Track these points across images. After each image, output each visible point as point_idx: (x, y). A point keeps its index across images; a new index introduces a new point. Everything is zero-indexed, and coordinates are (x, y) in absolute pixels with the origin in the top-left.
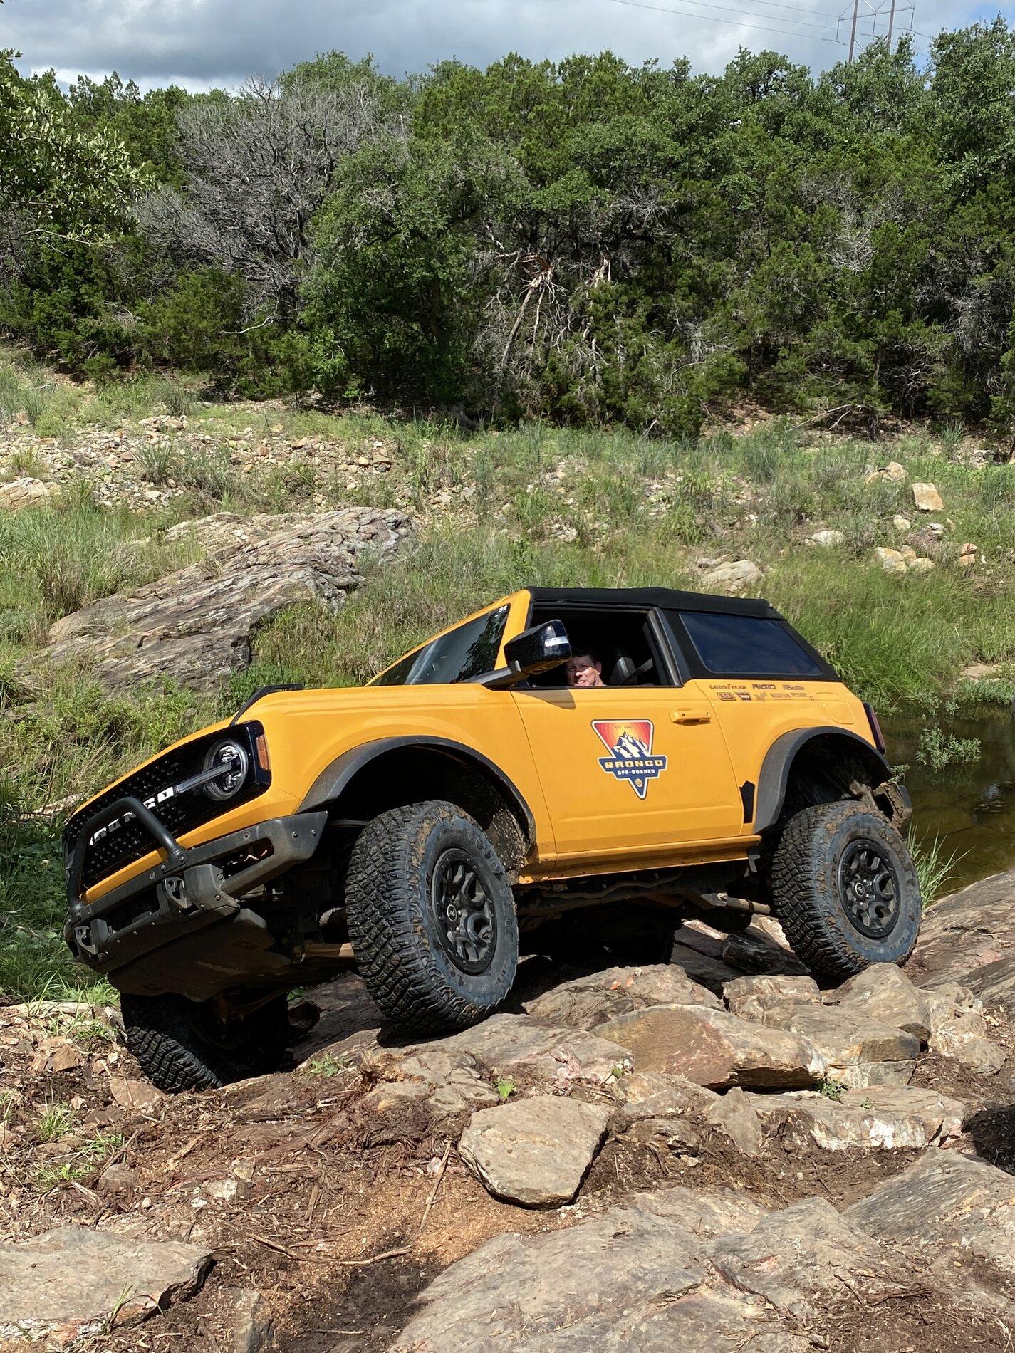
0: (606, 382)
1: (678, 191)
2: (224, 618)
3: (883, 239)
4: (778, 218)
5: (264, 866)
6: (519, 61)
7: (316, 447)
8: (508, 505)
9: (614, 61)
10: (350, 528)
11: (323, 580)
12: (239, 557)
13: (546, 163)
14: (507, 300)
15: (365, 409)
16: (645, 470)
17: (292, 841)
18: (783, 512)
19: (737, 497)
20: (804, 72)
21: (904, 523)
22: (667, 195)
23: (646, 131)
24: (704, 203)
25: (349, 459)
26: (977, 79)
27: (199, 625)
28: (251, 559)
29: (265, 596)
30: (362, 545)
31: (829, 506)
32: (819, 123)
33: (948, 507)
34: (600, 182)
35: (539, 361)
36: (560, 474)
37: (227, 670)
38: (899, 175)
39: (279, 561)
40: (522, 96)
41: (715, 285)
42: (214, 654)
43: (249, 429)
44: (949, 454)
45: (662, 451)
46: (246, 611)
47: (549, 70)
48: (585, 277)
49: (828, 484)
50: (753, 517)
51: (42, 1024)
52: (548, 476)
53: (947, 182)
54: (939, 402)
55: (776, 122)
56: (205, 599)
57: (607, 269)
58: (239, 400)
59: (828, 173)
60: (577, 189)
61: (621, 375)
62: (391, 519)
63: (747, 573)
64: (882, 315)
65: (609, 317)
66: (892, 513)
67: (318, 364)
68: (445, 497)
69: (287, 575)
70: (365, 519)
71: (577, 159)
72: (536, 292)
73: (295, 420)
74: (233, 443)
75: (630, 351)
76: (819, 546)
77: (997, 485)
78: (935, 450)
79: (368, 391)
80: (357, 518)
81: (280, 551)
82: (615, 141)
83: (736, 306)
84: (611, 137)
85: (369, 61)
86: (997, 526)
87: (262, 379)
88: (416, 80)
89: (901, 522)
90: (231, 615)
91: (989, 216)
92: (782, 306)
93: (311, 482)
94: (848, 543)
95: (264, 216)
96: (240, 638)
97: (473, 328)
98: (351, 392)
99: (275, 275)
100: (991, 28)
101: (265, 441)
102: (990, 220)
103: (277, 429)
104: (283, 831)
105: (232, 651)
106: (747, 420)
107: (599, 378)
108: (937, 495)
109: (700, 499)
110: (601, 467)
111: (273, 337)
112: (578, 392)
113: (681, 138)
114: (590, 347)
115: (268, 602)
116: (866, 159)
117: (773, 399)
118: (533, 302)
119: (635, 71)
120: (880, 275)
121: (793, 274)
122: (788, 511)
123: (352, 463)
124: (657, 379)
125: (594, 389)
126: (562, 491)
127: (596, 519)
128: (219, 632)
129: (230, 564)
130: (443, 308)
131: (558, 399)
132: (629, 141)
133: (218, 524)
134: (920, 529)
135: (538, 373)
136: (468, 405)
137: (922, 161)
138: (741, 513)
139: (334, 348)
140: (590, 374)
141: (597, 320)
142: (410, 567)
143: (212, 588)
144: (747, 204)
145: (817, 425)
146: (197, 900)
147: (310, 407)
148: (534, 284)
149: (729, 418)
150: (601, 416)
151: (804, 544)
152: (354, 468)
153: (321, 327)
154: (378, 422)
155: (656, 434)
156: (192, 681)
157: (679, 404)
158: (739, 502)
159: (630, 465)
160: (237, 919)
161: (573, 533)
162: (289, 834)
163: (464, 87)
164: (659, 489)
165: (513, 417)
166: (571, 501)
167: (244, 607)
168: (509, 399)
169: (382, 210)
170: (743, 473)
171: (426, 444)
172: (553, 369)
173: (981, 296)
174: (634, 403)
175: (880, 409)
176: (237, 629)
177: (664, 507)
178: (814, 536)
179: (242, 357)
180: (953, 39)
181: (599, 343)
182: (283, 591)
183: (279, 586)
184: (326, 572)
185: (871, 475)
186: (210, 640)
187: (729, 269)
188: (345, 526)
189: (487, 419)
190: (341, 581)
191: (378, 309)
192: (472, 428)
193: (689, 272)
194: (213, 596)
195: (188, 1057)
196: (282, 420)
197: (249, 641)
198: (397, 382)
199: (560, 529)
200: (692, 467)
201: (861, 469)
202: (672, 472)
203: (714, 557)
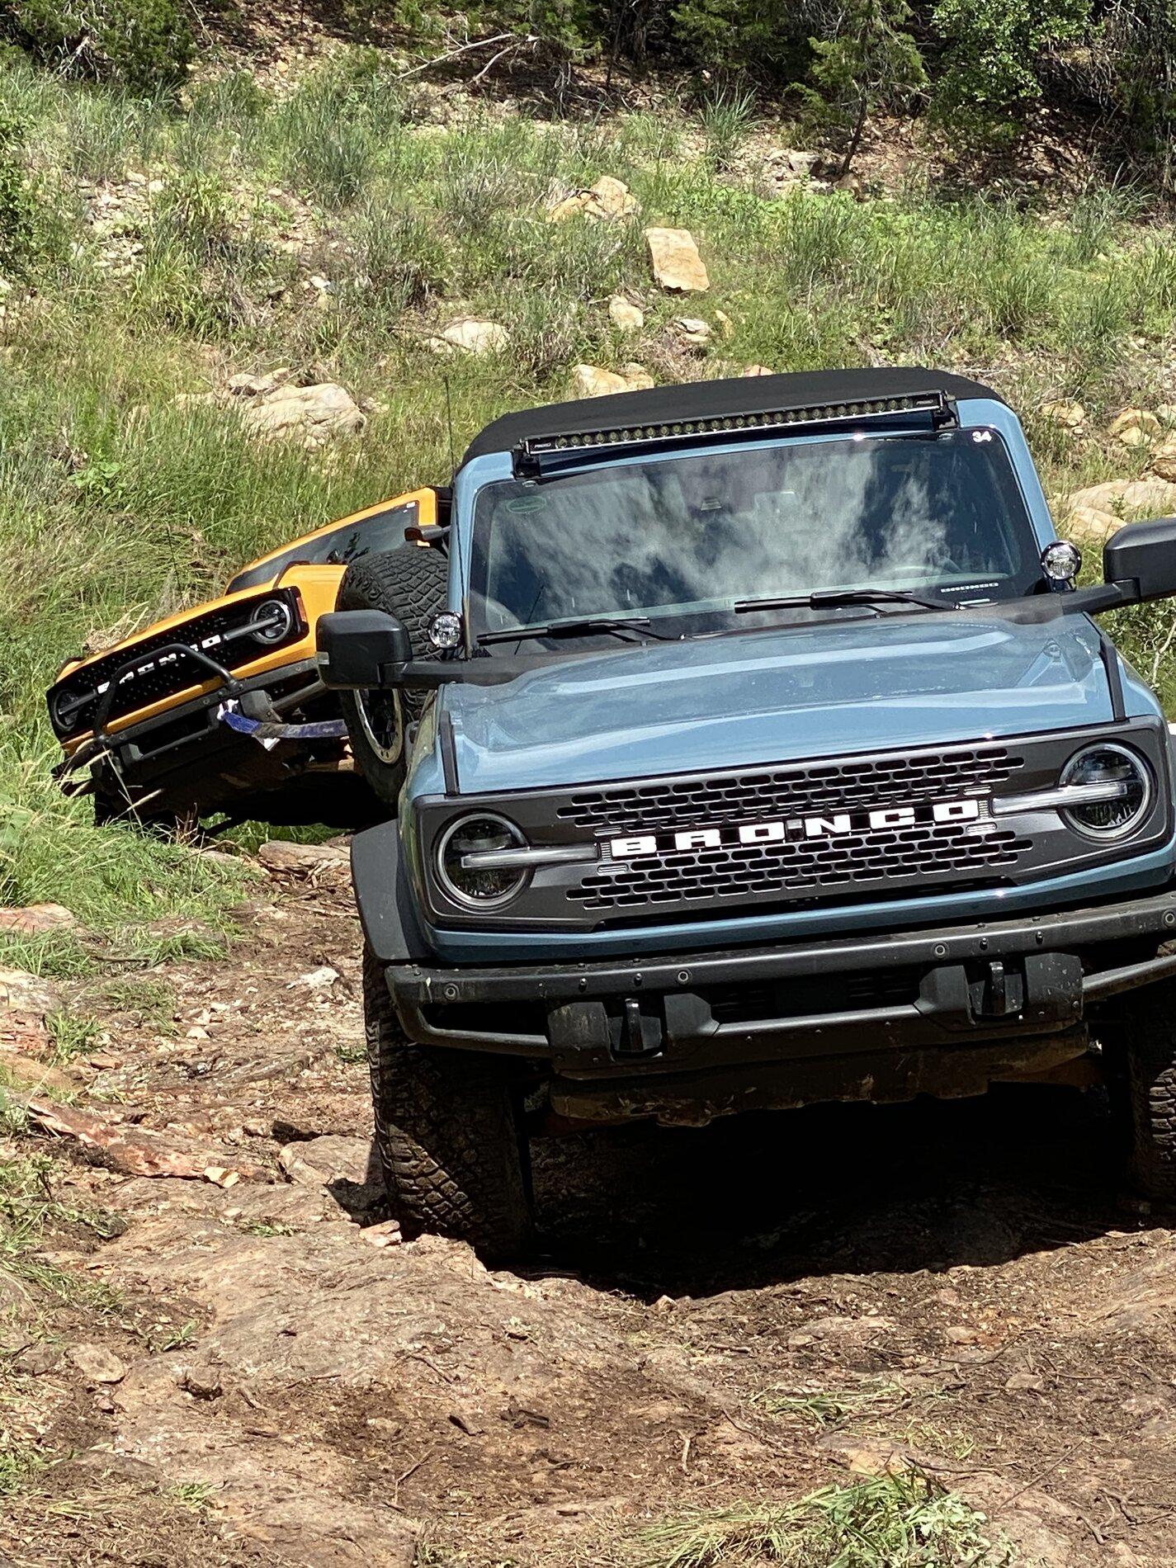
18: (386, 278)
19: (284, 237)
21: (629, 315)
31: (476, 267)
33: (721, 285)
44: (719, 162)
49: (475, 219)
50: (319, 282)
63: (337, 412)
66: (606, 293)
76: (461, 357)
77: (816, 244)
78: (692, 145)
86: (814, 332)
89: (625, 312)
94: (516, 352)
106: (287, 51)
108: (696, 257)
122: (394, 276)
134: (662, 330)
138: (293, 273)
145: (440, 73)
149: (246, 43)
151: (428, 350)
155: (89, 73)
158: (289, 247)
164: (114, 209)
170: (293, 181)
175: (578, 45)
177: (129, 248)
178: (448, 334)
185: (561, 205)
200: (184, 161)
201: (543, 189)
202: (141, 168)
203: (258, 372)
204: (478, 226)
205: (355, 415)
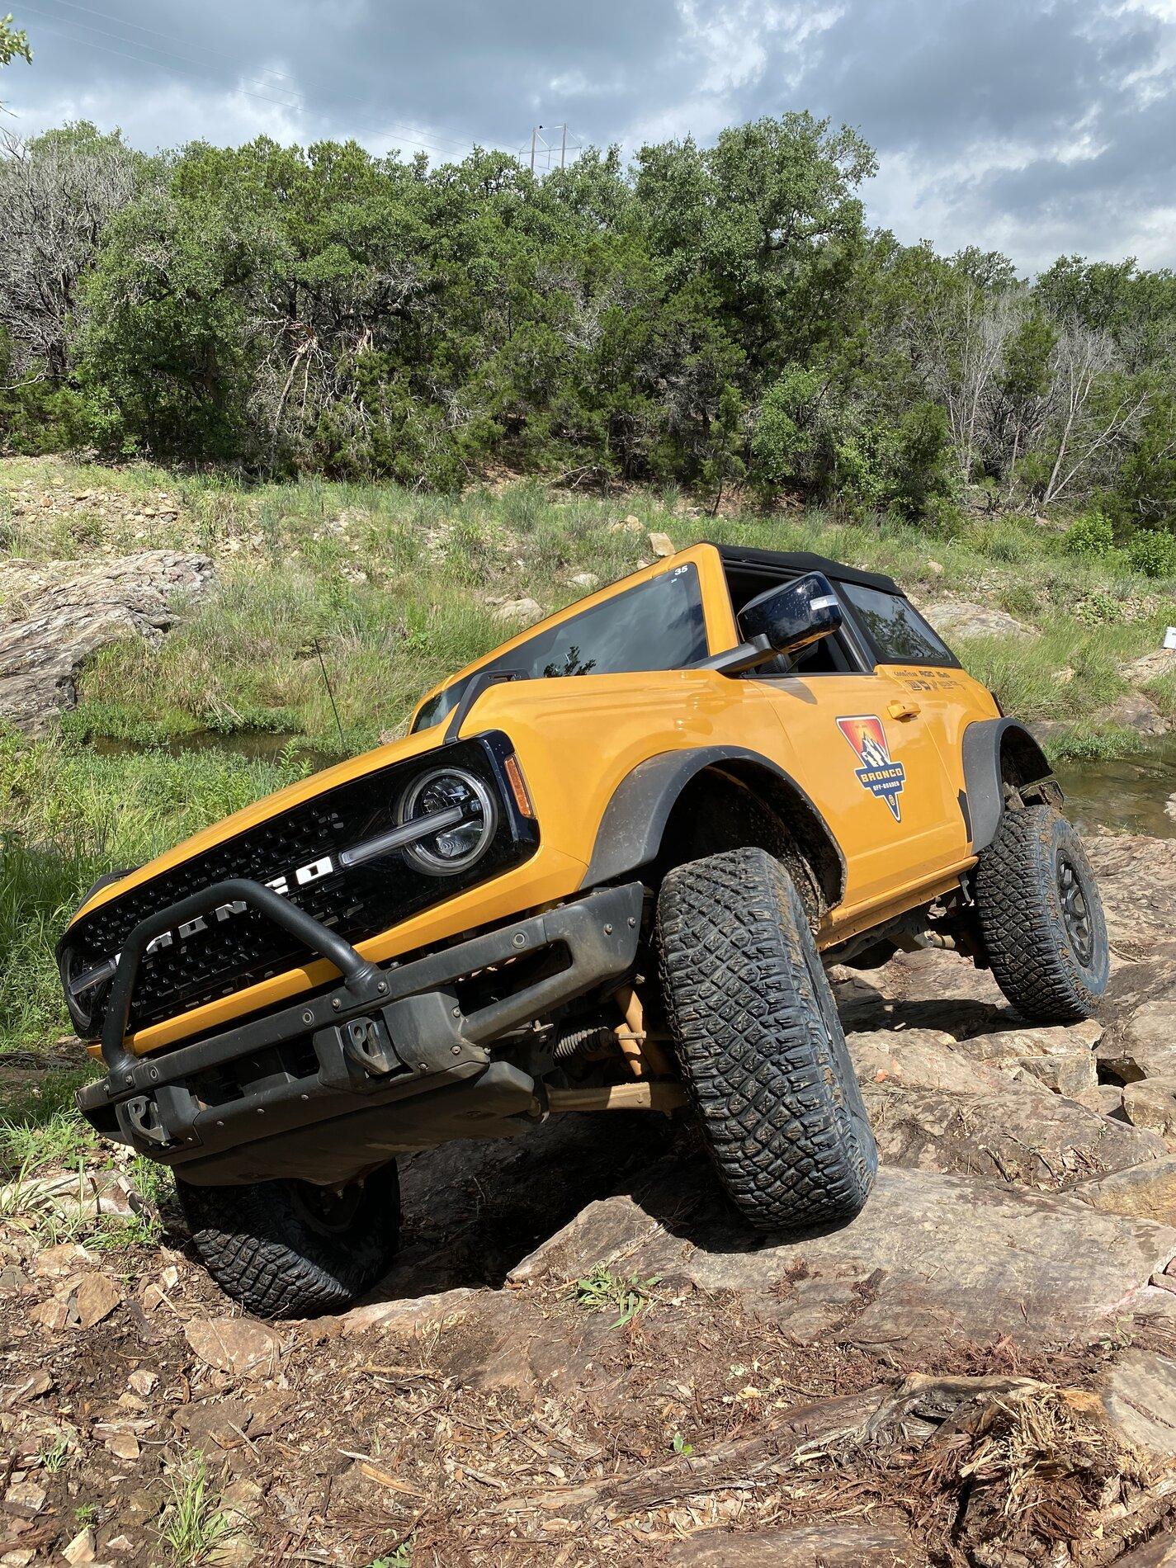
0: (376, 441)
1: (431, 269)
2: (43, 657)
3: (610, 321)
4: (519, 300)
5: (554, 988)
6: (269, 142)
7: (101, 498)
8: (296, 552)
9: (358, 150)
10: (155, 569)
11: (139, 619)
12: (46, 599)
13: (309, 236)
14: (276, 363)
15: (144, 463)
16: (420, 520)
17: (605, 941)
18: (547, 558)
19: (505, 545)
20: (529, 172)
22: (421, 272)
23: (400, 212)
24: (454, 282)
25: (135, 510)
26: (682, 185)
27: (17, 666)
28: (61, 600)
29: (83, 635)
30: (169, 586)
31: (582, 552)
32: (545, 218)
34: (360, 258)
35: (311, 422)
36: (345, 524)
37: (56, 710)
38: (620, 266)
39: (90, 601)
40: (276, 175)
41: (467, 357)
42: (39, 694)
43: (29, 482)
44: (670, 510)
45: (433, 503)
46: (66, 651)
47: (298, 154)
48: (348, 346)
49: (580, 534)
50: (520, 562)
51: (25, 1224)
52: (332, 525)
53: (660, 274)
54: (656, 466)
55: (508, 215)
56: (18, 640)
57: (369, 338)
58: (13, 455)
59: (557, 263)
60: (339, 263)
61: (389, 434)
62: (195, 561)
63: (532, 609)
64: (611, 387)
65: (373, 382)
66: (635, 559)
67: (96, 419)
68: (234, 545)
69: (102, 614)
70: (170, 561)
71: (335, 237)
72: (304, 356)
73: (76, 472)
74: (13, 494)
75: (397, 413)
76: (580, 588)
78: (658, 507)
79: (144, 447)
80: (161, 560)
81: (91, 590)
82: (371, 221)
83: (486, 377)
84: (368, 216)
85: (118, 134)
87: (36, 435)
88: (168, 155)
90: (50, 655)
91: (697, 305)
92: (527, 379)
93: (99, 534)
95: (29, 273)
96: (64, 678)
97: (248, 389)
98: (129, 446)
99: (41, 332)
100: (682, 146)
101: (47, 493)
102: (697, 309)
103: (56, 481)
104: (590, 925)
105: (58, 691)
106: (499, 480)
107: (369, 438)
108: (669, 544)
109: (474, 547)
110: (381, 517)
111: (46, 393)
112: (350, 450)
113: (432, 221)
114: (359, 409)
115: (87, 640)
116: (590, 252)
117: (518, 462)
118: (302, 365)
119: (379, 161)
120: (609, 353)
121: (535, 350)
122: (550, 557)
123: (138, 514)
124: (421, 440)
125: (365, 447)
126: (348, 539)
127: (383, 565)
128: (41, 673)
129: (37, 606)
130: (218, 369)
131: (331, 456)
132: (385, 221)
133: (12, 570)
135: (310, 431)
136: (245, 460)
137: (637, 254)
138: (510, 560)
139: (109, 406)
140: (360, 434)
141: (363, 384)
142: (223, 606)
143: (24, 628)
144: (492, 286)
145: (558, 485)
146: (414, 1056)
147: (88, 462)
148: (301, 350)
149: (484, 477)
150: (374, 472)
151: (566, 586)
152: (140, 518)
153: (95, 384)
154: (161, 474)
155: (423, 489)
156: (19, 724)
157: (444, 462)
158: (507, 549)
159: (408, 515)
160: (483, 1080)
161: (363, 576)
162: (601, 928)
163: (218, 162)
164: (435, 538)
165: (290, 473)
166: (357, 548)
167: (63, 647)
168: (285, 455)
169: (157, 268)
170: (507, 525)
171: (211, 496)
172: (326, 428)
173: (690, 374)
174: (402, 460)
175: (612, 470)
176: (58, 668)
177: (443, 553)
178: (575, 579)
179: (14, 413)
180: (653, 152)
181: (367, 405)
182: (103, 629)
183: (97, 625)
184: (141, 612)
185: (614, 526)
186: (33, 680)
187: (478, 342)
188: (149, 568)
189: (267, 473)
190: (157, 620)
191: (155, 366)
192: (252, 482)
193: (443, 344)
194: (27, 637)
195: (304, 1265)
196: (62, 473)
197: (73, 681)
198: (173, 440)
199: (349, 573)
200: (463, 518)
201: (605, 521)
202: (445, 523)
203: (498, 596)
204: (581, 535)
205: (539, 610)
